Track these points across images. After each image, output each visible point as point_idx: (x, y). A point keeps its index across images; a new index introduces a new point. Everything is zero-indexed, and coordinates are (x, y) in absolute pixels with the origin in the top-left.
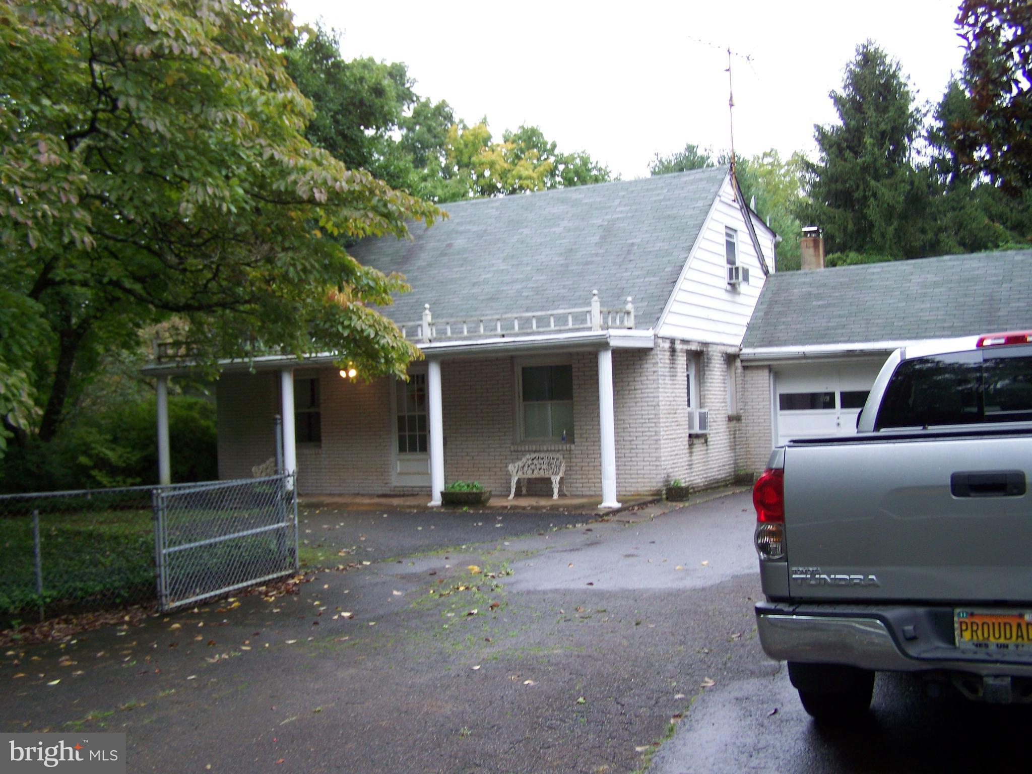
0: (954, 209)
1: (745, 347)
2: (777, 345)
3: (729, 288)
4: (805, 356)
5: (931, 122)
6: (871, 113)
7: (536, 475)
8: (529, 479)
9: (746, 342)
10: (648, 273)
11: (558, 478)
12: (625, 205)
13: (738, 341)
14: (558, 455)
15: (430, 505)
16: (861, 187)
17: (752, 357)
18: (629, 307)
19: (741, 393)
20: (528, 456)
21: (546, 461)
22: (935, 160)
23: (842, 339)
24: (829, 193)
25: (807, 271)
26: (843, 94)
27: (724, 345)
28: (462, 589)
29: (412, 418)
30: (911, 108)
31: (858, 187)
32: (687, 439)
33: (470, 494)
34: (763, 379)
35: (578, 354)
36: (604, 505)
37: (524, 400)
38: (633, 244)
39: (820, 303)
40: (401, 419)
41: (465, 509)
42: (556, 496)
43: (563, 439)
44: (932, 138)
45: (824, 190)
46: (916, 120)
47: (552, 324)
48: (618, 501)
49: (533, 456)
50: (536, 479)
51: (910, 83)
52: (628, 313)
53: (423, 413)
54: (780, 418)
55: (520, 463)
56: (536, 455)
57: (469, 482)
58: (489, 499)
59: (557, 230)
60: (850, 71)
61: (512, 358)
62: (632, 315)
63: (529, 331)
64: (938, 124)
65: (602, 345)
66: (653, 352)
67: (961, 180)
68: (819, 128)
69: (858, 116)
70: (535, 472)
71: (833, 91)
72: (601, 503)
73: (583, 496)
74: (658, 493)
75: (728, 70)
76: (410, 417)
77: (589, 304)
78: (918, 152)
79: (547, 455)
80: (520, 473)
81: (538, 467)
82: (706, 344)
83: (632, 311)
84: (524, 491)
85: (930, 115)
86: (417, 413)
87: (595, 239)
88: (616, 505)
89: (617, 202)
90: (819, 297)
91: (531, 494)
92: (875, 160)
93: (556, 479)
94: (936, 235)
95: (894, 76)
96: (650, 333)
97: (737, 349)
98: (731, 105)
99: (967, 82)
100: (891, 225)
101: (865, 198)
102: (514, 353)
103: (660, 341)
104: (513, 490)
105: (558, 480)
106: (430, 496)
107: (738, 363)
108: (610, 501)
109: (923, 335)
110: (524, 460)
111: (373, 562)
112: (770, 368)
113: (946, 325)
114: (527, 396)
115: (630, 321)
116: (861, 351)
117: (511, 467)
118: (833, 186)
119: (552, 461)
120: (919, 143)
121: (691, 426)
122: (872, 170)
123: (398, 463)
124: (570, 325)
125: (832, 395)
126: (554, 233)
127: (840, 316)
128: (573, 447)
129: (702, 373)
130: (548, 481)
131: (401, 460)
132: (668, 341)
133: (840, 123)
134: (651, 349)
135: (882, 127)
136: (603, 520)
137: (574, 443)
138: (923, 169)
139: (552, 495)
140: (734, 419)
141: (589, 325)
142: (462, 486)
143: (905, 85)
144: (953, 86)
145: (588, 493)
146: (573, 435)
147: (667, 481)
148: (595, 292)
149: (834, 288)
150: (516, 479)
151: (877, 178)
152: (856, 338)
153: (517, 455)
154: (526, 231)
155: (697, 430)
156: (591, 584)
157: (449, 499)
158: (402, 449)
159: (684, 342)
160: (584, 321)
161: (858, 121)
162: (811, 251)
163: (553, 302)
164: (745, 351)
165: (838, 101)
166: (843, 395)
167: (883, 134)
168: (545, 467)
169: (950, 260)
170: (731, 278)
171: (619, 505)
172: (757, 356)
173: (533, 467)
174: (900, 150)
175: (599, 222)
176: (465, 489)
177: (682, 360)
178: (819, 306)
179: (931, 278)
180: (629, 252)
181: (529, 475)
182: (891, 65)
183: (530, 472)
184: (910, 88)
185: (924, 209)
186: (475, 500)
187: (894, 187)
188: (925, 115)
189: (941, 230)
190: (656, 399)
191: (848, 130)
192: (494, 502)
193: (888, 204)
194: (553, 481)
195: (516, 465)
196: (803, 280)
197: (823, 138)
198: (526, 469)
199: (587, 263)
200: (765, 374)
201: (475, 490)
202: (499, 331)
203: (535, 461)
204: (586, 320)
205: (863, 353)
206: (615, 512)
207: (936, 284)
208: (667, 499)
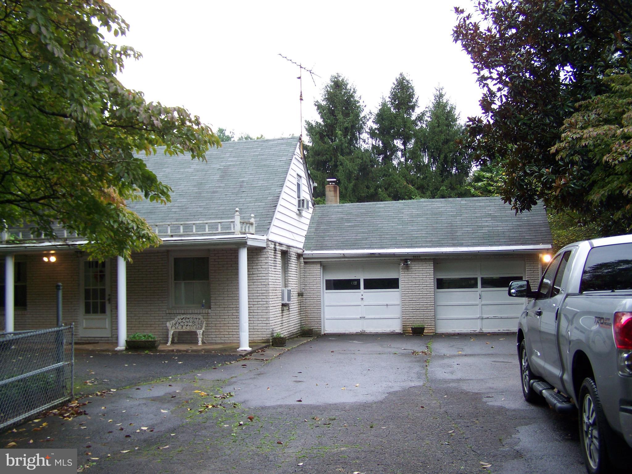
0: (384, 175)
1: (306, 250)
2: (326, 249)
3: (298, 212)
4: (344, 256)
5: (371, 124)
6: (340, 116)
7: (184, 329)
8: (179, 332)
9: (306, 247)
10: (257, 200)
11: (202, 331)
12: (234, 157)
13: (301, 246)
14: (200, 316)
15: (116, 349)
16: (333, 160)
17: (311, 256)
18: (252, 220)
19: (303, 279)
20: (179, 317)
21: (191, 320)
22: (374, 147)
23: (366, 246)
24: (314, 161)
25: (329, 205)
26: (324, 103)
27: (297, 248)
28: (210, 407)
29: (95, 291)
30: (362, 115)
31: (331, 159)
32: (281, 307)
33: (147, 341)
34: (317, 270)
35: (214, 250)
36: (241, 349)
37: (175, 280)
38: (243, 182)
39: (349, 224)
40: (87, 292)
41: (147, 352)
42: (200, 343)
43: (203, 306)
44: (372, 134)
45: (311, 159)
46: (363, 123)
47: (207, 229)
48: (250, 346)
49: (182, 317)
50: (183, 332)
51: (361, 101)
52: (252, 224)
53: (103, 287)
54: (326, 295)
55: (174, 322)
56: (184, 316)
57: (145, 334)
58: (159, 345)
59: (190, 170)
60: (327, 91)
61: (168, 251)
62: (254, 225)
63: (191, 233)
64: (375, 126)
65: (242, 244)
66: (266, 250)
67: (388, 159)
68: (308, 123)
69: (332, 117)
70: (184, 328)
71: (317, 102)
72: (238, 348)
73: (216, 343)
74: (267, 341)
75: (299, 78)
76: (94, 290)
77: (233, 217)
78: (364, 141)
79: (192, 316)
80: (174, 328)
81: (186, 324)
82: (289, 246)
83: (254, 223)
84: (176, 341)
85: (371, 120)
86: (99, 287)
87: (217, 177)
88: (249, 349)
89: (228, 155)
90: (348, 221)
91: (181, 342)
92: (342, 144)
93: (200, 332)
94: (375, 190)
95: (352, 96)
96: (265, 238)
97: (302, 251)
98: (301, 99)
99: (392, 104)
100: (350, 183)
101: (336, 166)
102: (170, 248)
103: (270, 243)
104: (170, 340)
105: (201, 333)
106: (117, 344)
107: (302, 260)
108: (245, 347)
109: (415, 245)
110: (176, 319)
111: (117, 389)
112: (321, 263)
113: (428, 240)
114: (177, 277)
115: (252, 230)
116: (379, 254)
117: (168, 324)
118: (317, 157)
119: (195, 320)
120: (365, 136)
121: (283, 299)
122: (339, 149)
123: (84, 321)
124: (220, 231)
125: (358, 281)
126: (188, 172)
127: (363, 233)
128: (210, 311)
129: (286, 265)
130: (195, 333)
131: (86, 319)
132: (273, 243)
133: (320, 121)
134: (265, 248)
135: (346, 125)
136: (246, 359)
137: (210, 308)
138: (367, 151)
139: (197, 343)
140: (300, 295)
141: (232, 231)
142: (141, 336)
143: (359, 102)
144: (384, 105)
145: (219, 341)
146: (210, 303)
147: (272, 334)
148: (237, 209)
149: (357, 216)
150: (172, 332)
151: (342, 154)
152: (374, 246)
153: (171, 316)
154: (168, 170)
155: (286, 301)
156: (300, 401)
157: (131, 345)
158: (87, 311)
159: (281, 244)
160: (230, 228)
161: (332, 121)
162: (332, 193)
163: (194, 216)
164: (306, 252)
165: (319, 107)
166: (365, 280)
167: (346, 128)
168: (190, 324)
169: (425, 202)
170: (299, 206)
171: (250, 349)
172: (314, 256)
173: (182, 324)
174: (354, 138)
175: (218, 166)
176: (143, 339)
177: (279, 256)
178: (350, 226)
179: (415, 212)
180: (241, 187)
181: (180, 329)
182: (350, 90)
183: (180, 327)
184: (361, 103)
185: (368, 174)
186: (150, 346)
187: (352, 161)
188: (368, 120)
189: (378, 187)
190: (267, 281)
191: (325, 126)
192: (161, 347)
193: (349, 170)
194: (198, 333)
195: (171, 322)
196: (337, 210)
197: (311, 129)
198: (177, 325)
199: (214, 192)
200: (318, 266)
201: (150, 339)
202: (169, 233)
203: (184, 320)
204: (218, 228)
205: (380, 255)
206: (250, 353)
207: (418, 216)
208: (273, 345)
